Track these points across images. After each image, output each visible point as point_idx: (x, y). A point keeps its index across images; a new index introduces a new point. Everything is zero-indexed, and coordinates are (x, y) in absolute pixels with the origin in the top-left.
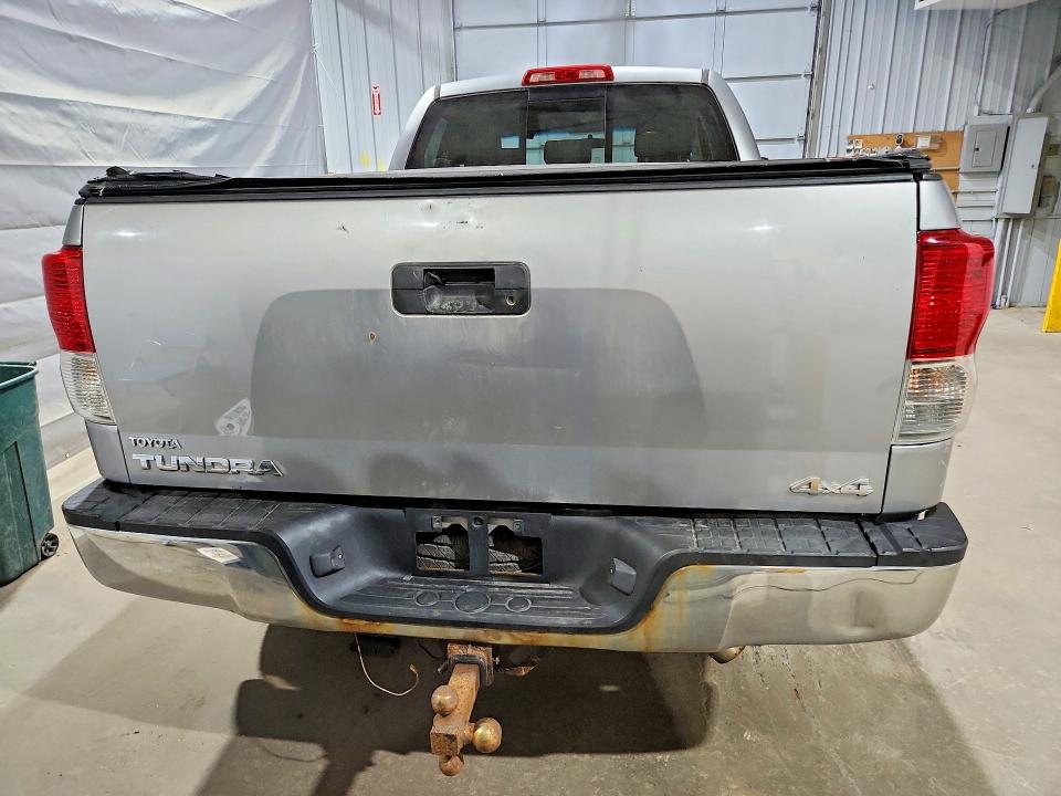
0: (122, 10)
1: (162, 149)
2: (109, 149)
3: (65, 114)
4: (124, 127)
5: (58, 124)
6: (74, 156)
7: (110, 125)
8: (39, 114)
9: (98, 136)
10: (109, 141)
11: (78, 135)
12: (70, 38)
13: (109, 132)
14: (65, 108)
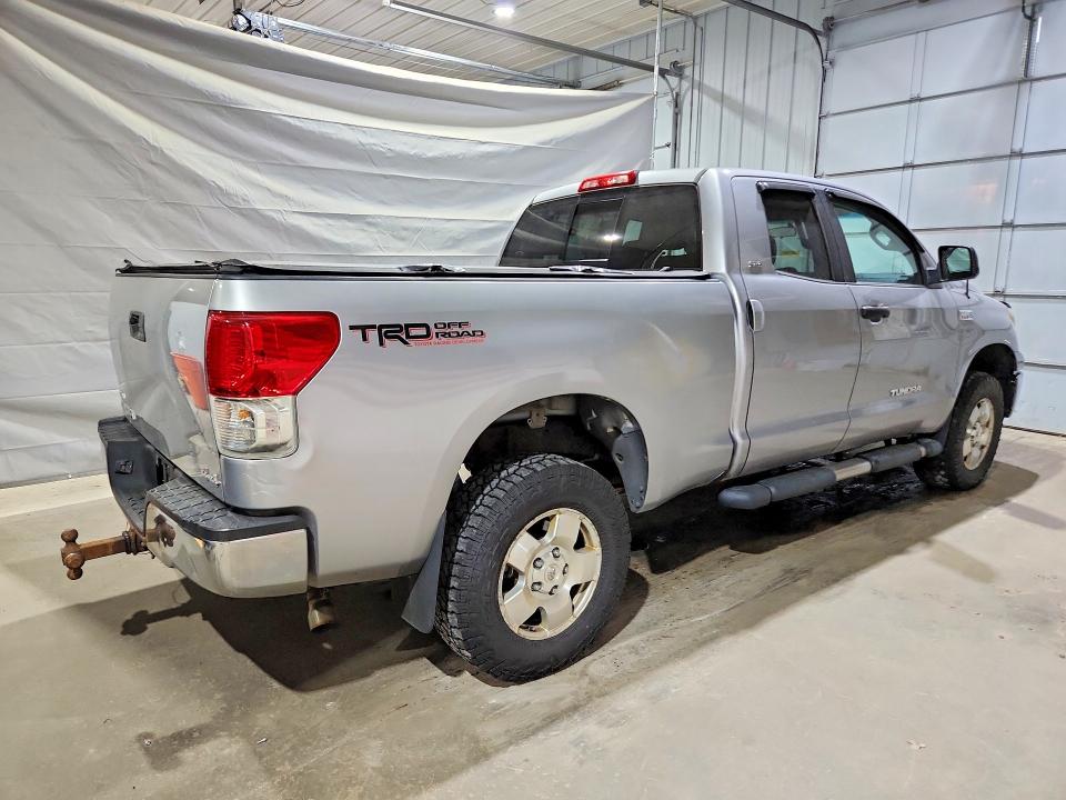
0: (430, 155)
1: (450, 243)
2: (401, 245)
3: (369, 224)
4: (418, 230)
5: (363, 230)
6: (368, 249)
7: (405, 229)
8: (350, 225)
9: (394, 237)
10: (403, 239)
11: (377, 236)
12: (385, 177)
13: (404, 234)
14: (370, 220)
